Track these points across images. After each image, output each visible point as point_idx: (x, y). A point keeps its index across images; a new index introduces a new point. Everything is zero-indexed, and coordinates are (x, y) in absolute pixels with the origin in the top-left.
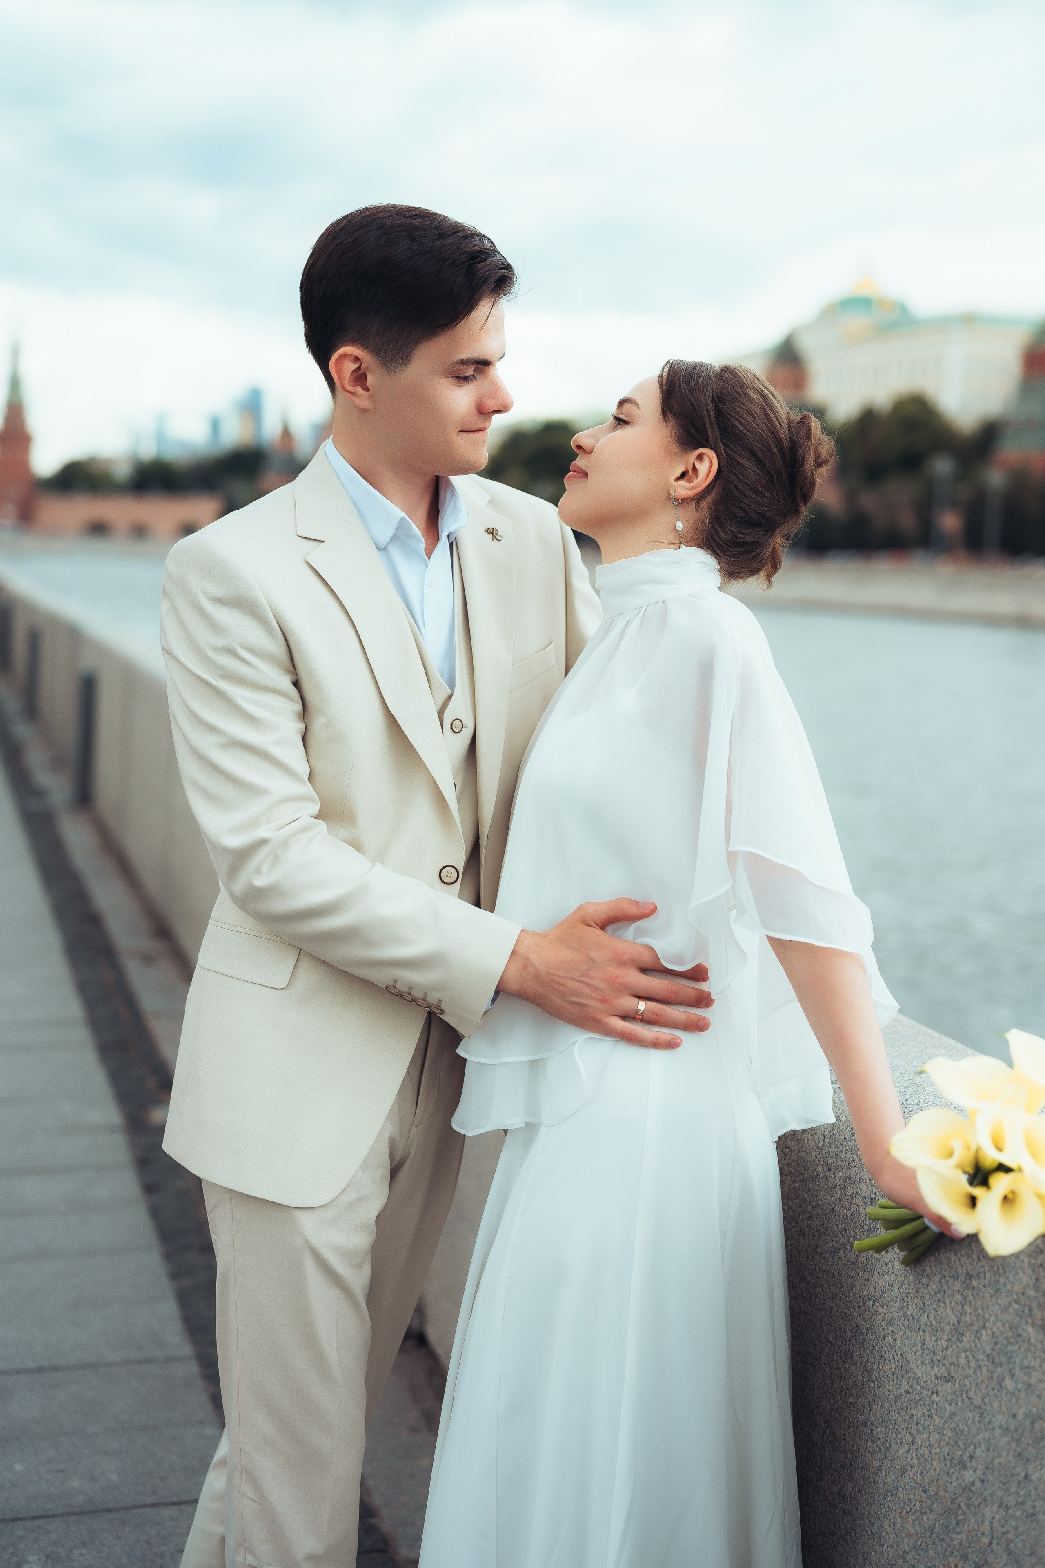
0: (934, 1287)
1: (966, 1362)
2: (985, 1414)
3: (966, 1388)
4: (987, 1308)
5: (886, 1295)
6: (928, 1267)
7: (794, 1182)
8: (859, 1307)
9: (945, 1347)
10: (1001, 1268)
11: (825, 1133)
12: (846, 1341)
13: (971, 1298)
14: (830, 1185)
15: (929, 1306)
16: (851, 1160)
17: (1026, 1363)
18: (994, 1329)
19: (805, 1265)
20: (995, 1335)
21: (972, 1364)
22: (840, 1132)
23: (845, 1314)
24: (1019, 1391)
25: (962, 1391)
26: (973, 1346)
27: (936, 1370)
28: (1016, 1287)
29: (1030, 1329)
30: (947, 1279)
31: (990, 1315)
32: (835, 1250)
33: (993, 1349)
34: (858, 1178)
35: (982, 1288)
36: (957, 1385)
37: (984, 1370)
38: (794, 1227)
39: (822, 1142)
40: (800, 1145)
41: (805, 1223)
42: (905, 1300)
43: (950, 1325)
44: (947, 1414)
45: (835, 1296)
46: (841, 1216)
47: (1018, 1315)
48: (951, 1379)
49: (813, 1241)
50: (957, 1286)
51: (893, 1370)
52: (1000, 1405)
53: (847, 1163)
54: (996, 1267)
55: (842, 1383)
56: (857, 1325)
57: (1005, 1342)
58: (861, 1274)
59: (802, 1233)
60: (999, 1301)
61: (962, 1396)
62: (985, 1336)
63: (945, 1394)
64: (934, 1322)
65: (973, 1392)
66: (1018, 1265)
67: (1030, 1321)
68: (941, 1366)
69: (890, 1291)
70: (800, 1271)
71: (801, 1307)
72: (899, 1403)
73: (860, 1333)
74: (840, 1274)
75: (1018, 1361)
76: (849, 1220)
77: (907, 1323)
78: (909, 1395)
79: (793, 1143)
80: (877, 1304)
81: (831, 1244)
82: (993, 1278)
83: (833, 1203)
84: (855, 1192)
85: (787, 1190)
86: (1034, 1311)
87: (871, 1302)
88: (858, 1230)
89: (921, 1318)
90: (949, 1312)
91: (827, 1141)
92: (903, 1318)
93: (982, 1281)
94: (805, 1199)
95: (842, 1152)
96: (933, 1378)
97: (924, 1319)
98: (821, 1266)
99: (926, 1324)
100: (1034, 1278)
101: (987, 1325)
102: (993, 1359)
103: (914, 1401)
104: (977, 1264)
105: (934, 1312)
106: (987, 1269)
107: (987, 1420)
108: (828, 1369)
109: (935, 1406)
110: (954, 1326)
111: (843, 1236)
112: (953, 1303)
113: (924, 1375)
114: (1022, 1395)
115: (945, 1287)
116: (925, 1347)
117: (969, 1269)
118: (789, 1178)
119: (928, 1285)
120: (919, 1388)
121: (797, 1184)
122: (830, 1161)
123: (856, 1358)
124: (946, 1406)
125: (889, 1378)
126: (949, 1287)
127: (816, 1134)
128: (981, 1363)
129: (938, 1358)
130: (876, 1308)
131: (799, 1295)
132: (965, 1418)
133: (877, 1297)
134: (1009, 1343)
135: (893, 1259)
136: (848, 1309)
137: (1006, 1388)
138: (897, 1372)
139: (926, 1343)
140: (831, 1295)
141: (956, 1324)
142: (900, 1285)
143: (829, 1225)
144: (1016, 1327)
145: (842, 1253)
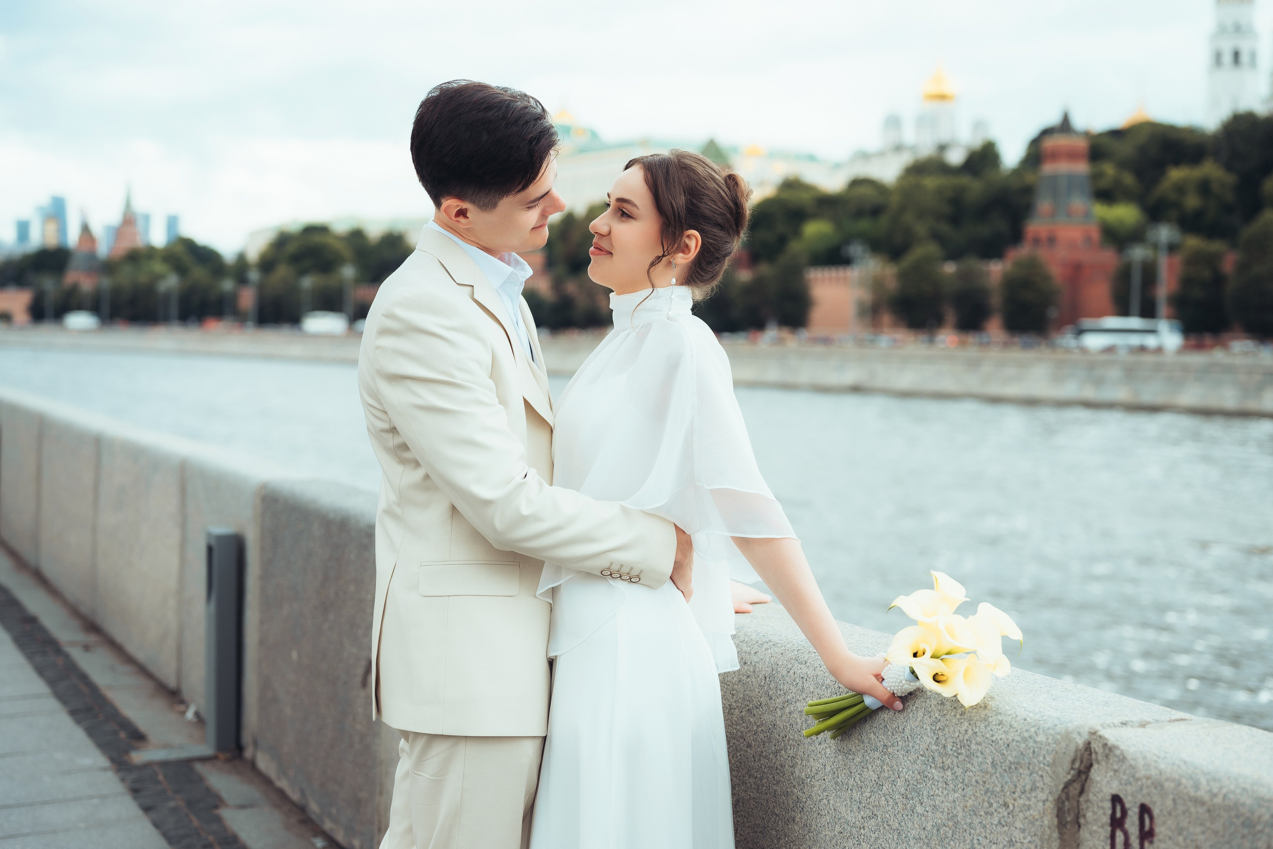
0: (858, 760)
1: (886, 802)
2: (902, 832)
3: (886, 819)
4: (901, 764)
5: (821, 773)
6: (854, 747)
7: (741, 712)
8: (799, 785)
9: (868, 796)
10: (909, 737)
11: (766, 675)
12: (789, 810)
13: (888, 760)
14: (771, 709)
15: (854, 772)
16: (788, 689)
17: (932, 793)
18: (907, 777)
19: (753, 766)
20: (907, 780)
21: (890, 803)
22: (778, 672)
23: (788, 792)
24: (927, 812)
25: (884, 822)
26: (891, 791)
27: (862, 813)
28: (922, 746)
29: (934, 771)
30: (868, 752)
31: (903, 768)
32: (777, 752)
33: (907, 790)
34: (794, 700)
35: (896, 752)
36: (879, 819)
37: (900, 805)
38: (743, 743)
39: (763, 681)
40: (746, 686)
41: (752, 738)
42: (836, 773)
43: (872, 782)
44: (872, 839)
45: (778, 782)
46: (782, 728)
47: (924, 764)
48: (874, 817)
49: (759, 749)
50: (877, 754)
51: (828, 820)
52: (913, 823)
53: (785, 692)
54: (906, 737)
55: (787, 839)
56: (797, 798)
57: (915, 783)
58: (800, 763)
59: (749, 746)
60: (910, 758)
61: (883, 825)
62: (900, 783)
63: (870, 827)
64: (859, 783)
65: (892, 820)
66: (923, 732)
67: (933, 765)
68: (866, 810)
69: (824, 769)
70: (748, 771)
71: (750, 795)
72: (834, 841)
73: (800, 802)
74: (782, 766)
75: (925, 793)
76: (788, 729)
77: (838, 788)
78: (841, 835)
79: (739, 686)
80: (813, 780)
81: (773, 748)
82: (904, 745)
83: (775, 720)
84: (792, 709)
85: (735, 719)
86: (936, 759)
87: (809, 780)
88: (796, 735)
89: (849, 782)
90: (871, 773)
91: (768, 679)
92: (834, 785)
93: (896, 748)
94: (751, 722)
95: (780, 685)
96: (860, 819)
97: (851, 782)
98: (766, 765)
99: (853, 785)
100: (935, 738)
101: (901, 774)
102: (907, 795)
103: (846, 838)
104: (892, 737)
105: (859, 776)
106: (899, 739)
107: (904, 836)
108: (774, 832)
109: (862, 836)
110: (875, 781)
111: (783, 740)
112: (874, 767)
113: (853, 819)
114: (930, 814)
115: (867, 758)
116: (853, 800)
117: (886, 742)
118: (737, 711)
119: (853, 759)
120: (849, 828)
121: (743, 714)
122: (771, 693)
123: (797, 819)
124: (872, 834)
125: (825, 826)
126: (870, 757)
127: (758, 677)
128: (896, 801)
129: (864, 805)
130: (812, 783)
131: (748, 788)
132: (886, 839)
133: (813, 775)
134: (918, 783)
135: (825, 748)
136: (790, 787)
137: (917, 813)
138: (831, 821)
139: (853, 797)
140: (775, 782)
141: (876, 780)
142: (832, 763)
143: (772, 736)
144: (923, 772)
145: (783, 752)
